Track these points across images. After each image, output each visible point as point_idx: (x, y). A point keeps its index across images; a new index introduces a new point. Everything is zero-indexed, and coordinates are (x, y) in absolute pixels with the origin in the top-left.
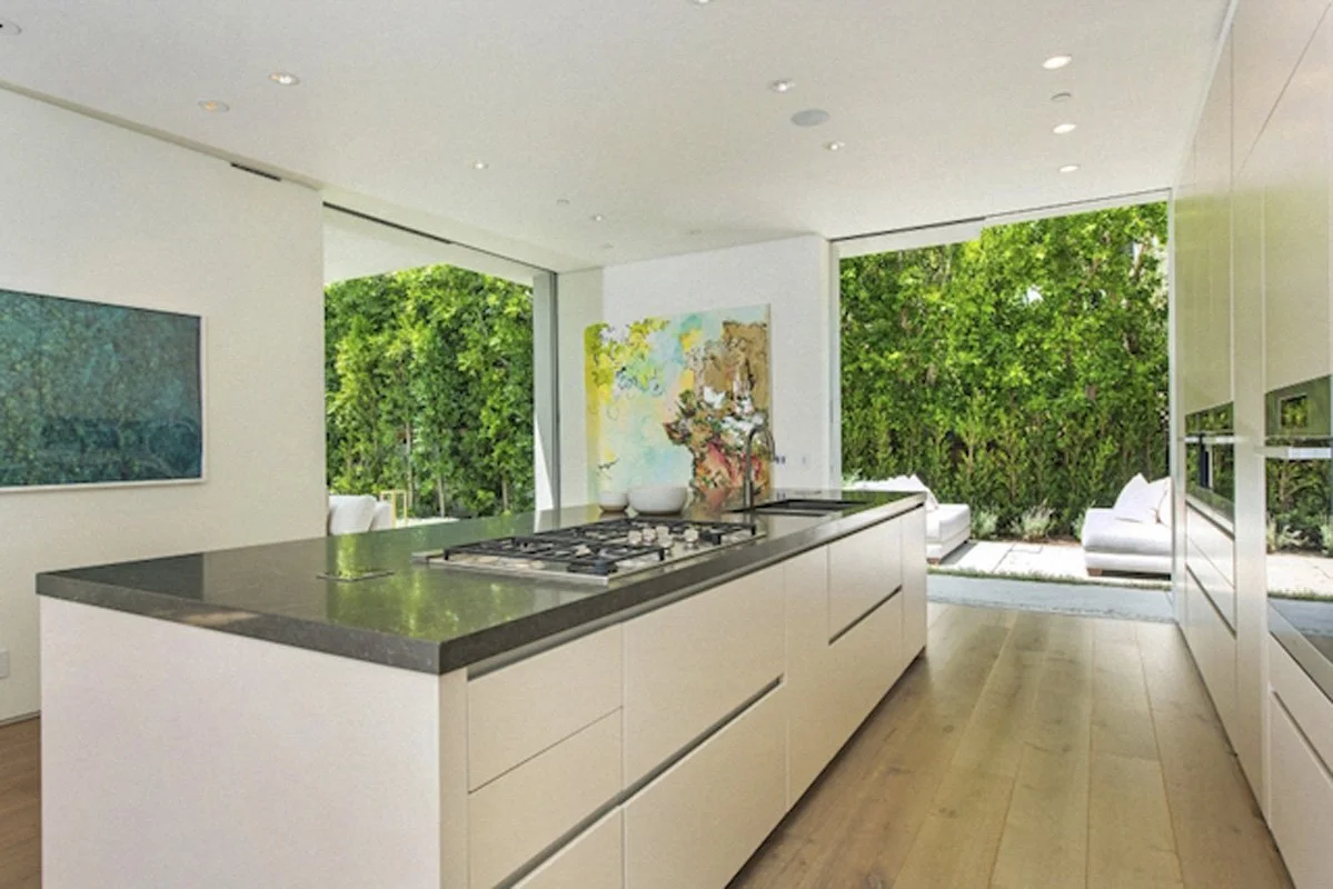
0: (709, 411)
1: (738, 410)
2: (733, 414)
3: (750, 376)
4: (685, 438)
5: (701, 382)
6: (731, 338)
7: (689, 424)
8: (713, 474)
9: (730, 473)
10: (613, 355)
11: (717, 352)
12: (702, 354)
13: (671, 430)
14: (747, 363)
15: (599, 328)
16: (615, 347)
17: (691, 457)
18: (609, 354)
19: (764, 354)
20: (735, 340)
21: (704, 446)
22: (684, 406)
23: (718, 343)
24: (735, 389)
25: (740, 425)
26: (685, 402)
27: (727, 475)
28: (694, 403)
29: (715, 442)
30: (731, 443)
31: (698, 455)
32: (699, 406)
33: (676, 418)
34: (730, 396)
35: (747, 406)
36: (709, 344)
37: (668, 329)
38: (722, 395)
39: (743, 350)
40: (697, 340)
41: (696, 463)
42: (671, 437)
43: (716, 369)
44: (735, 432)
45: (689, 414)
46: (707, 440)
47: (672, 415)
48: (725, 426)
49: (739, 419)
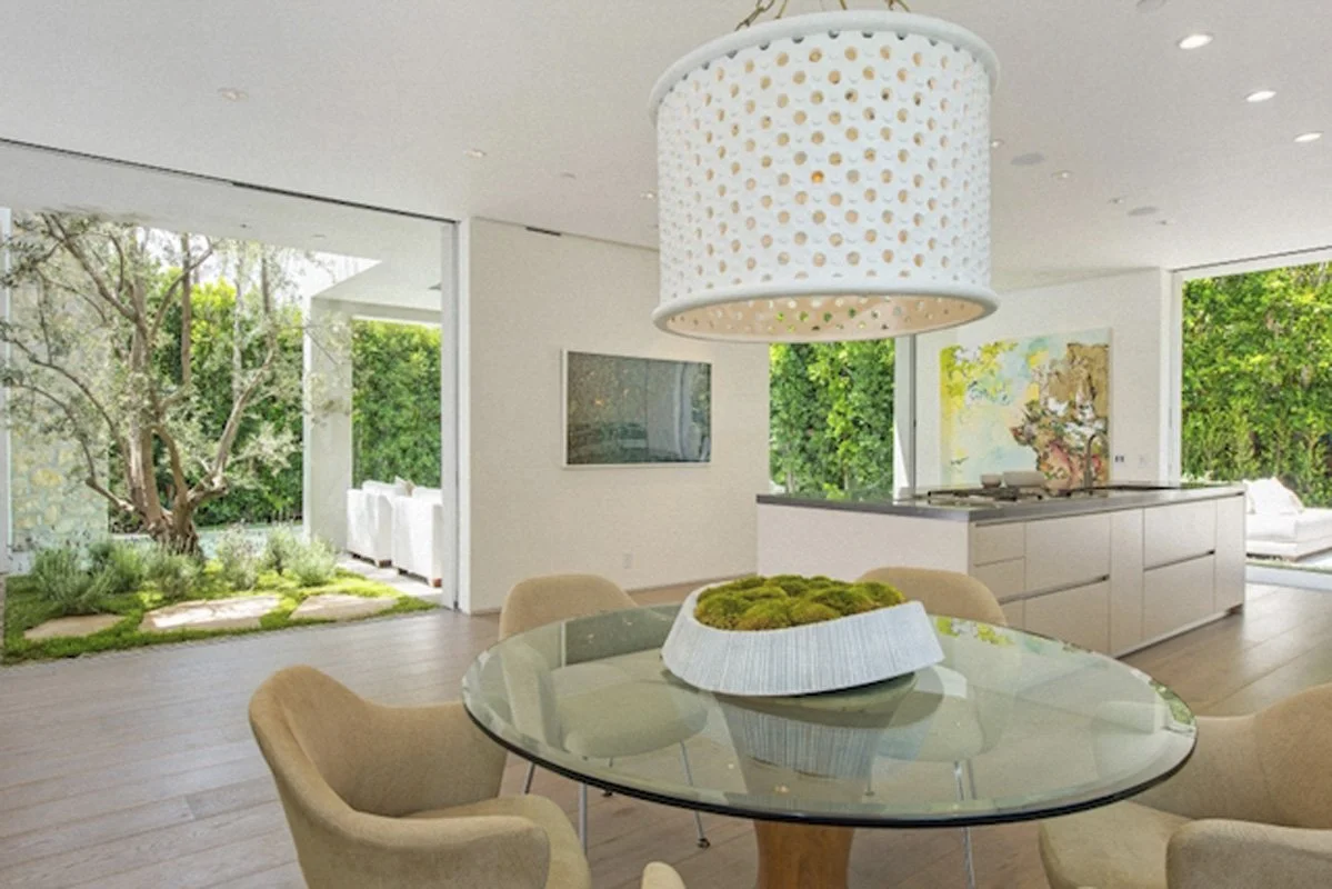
0: (1053, 418)
1: (1080, 417)
2: (1075, 421)
3: (1092, 389)
4: (1030, 440)
5: (1046, 393)
6: (1074, 357)
7: (1034, 429)
8: (1055, 470)
9: (1071, 469)
10: (966, 371)
11: (1060, 368)
12: (1047, 370)
13: (1017, 433)
14: (1090, 378)
15: (954, 350)
16: (967, 365)
17: (1035, 456)
18: (962, 371)
19: (1105, 370)
20: (1078, 359)
21: (1047, 446)
22: (1029, 414)
23: (1062, 362)
24: (1078, 399)
25: (1081, 429)
26: (1031, 410)
27: (1068, 471)
28: (1039, 412)
29: (1058, 443)
30: (1073, 444)
31: (1042, 454)
32: (1044, 413)
33: (1022, 423)
34: (1072, 405)
35: (1089, 414)
36: (1053, 363)
37: (1017, 349)
38: (1065, 405)
39: (1086, 367)
40: (1042, 359)
41: (1039, 461)
42: (1017, 439)
43: (1059, 382)
44: (1074, 436)
45: (1033, 420)
46: (1051, 442)
47: (1019, 420)
48: (1067, 430)
49: (1080, 424)
